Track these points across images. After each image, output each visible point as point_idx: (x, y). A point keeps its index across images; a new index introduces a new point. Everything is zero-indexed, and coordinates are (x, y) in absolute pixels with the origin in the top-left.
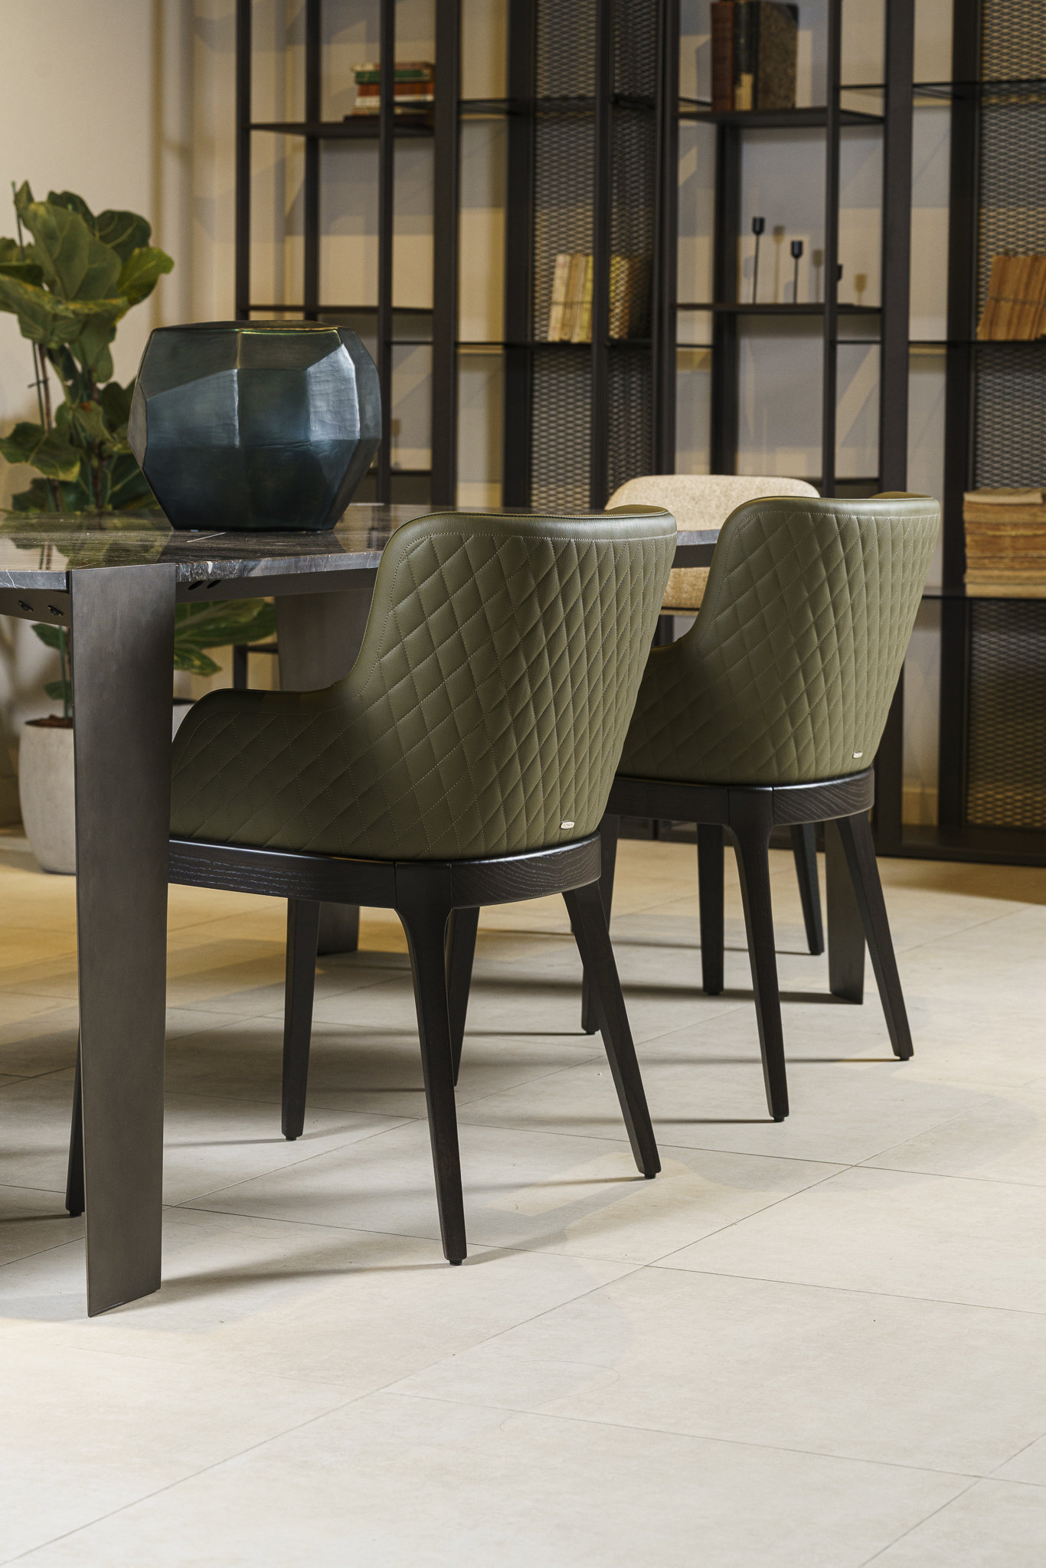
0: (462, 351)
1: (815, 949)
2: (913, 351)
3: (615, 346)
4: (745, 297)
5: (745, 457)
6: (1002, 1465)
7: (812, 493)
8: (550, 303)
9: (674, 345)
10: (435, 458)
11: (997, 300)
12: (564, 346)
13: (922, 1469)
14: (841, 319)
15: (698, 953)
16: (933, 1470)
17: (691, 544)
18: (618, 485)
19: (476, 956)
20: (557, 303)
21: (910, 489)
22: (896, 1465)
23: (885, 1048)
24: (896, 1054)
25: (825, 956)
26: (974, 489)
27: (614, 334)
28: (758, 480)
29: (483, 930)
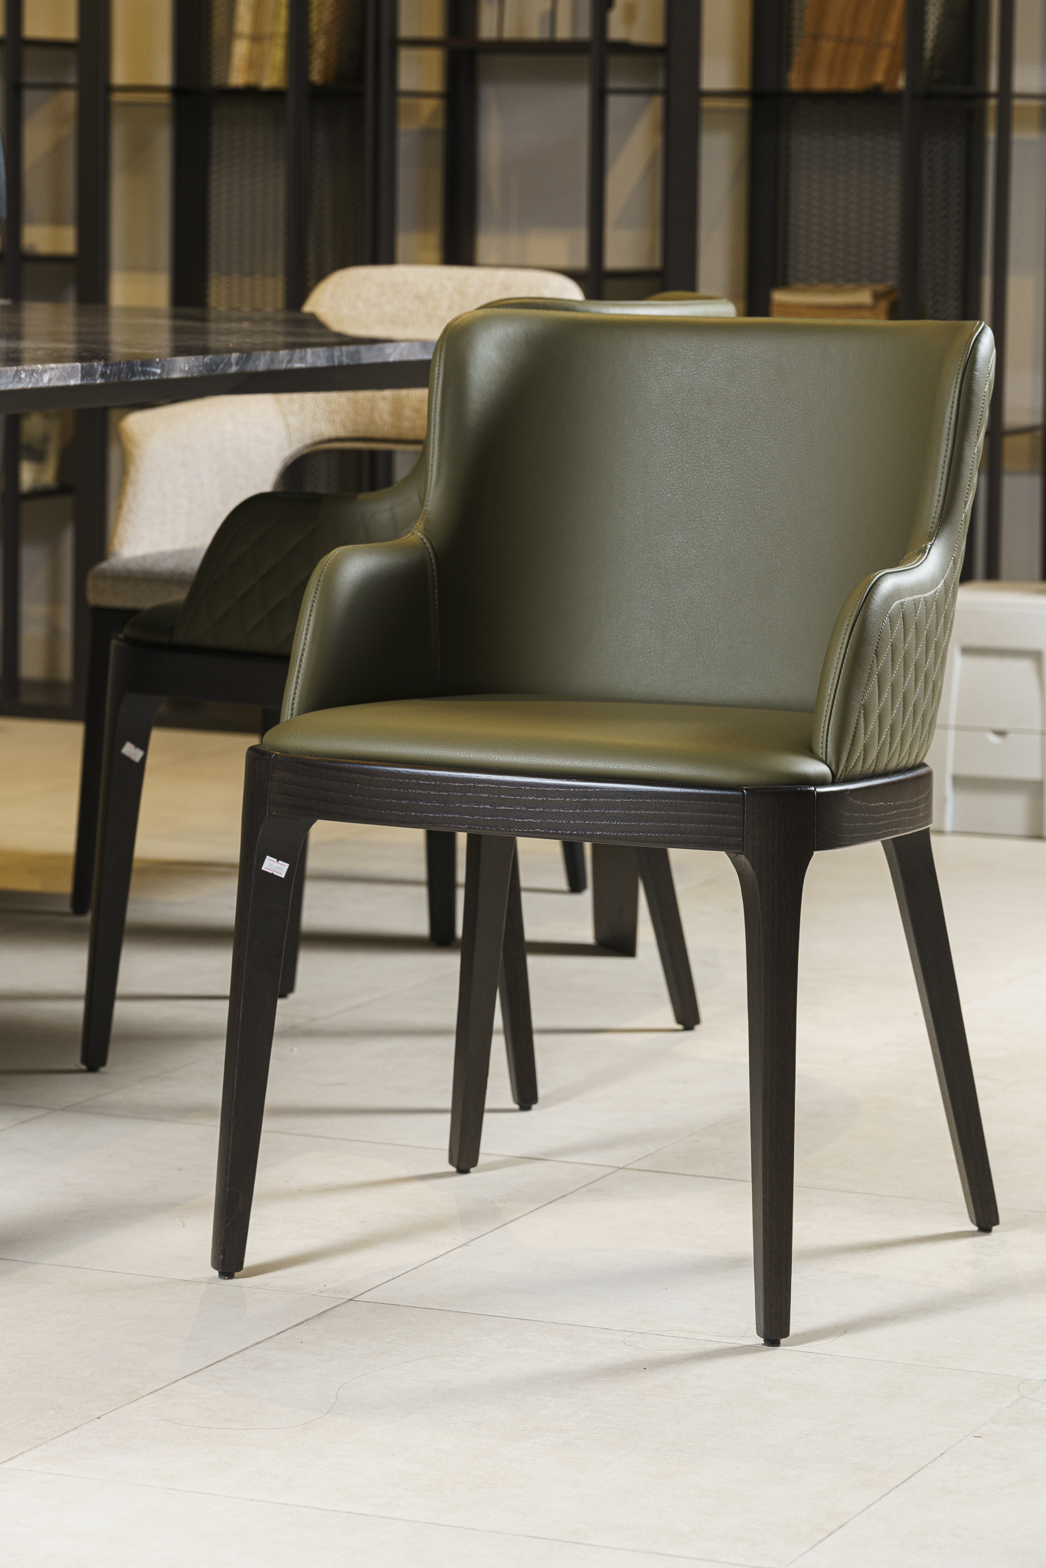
0: (117, 97)
1: (576, 885)
2: (707, 103)
3: (317, 93)
4: (487, 29)
5: (487, 243)
6: (804, 1553)
7: (572, 292)
8: (231, 35)
9: (395, 93)
10: (82, 239)
11: (816, 38)
12: (251, 93)
13: (702, 1560)
14: (614, 61)
15: (423, 892)
16: (715, 1561)
17: (412, 358)
18: (322, 275)
19: (133, 895)
20: (242, 36)
21: (703, 288)
22: (668, 1555)
23: (665, 1015)
24: (679, 1021)
25: (587, 897)
26: (784, 284)
27: (316, 75)
28: (502, 274)
29: (141, 861)
